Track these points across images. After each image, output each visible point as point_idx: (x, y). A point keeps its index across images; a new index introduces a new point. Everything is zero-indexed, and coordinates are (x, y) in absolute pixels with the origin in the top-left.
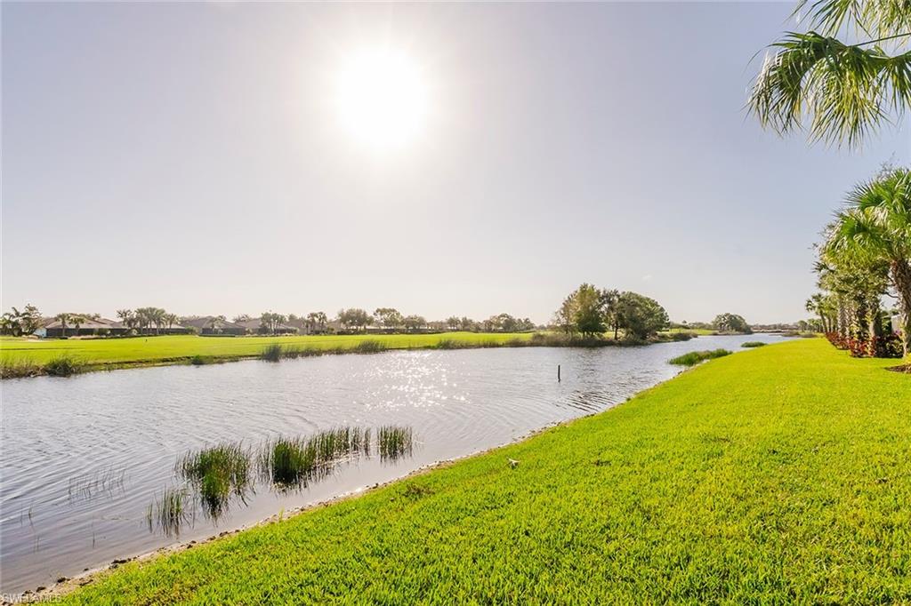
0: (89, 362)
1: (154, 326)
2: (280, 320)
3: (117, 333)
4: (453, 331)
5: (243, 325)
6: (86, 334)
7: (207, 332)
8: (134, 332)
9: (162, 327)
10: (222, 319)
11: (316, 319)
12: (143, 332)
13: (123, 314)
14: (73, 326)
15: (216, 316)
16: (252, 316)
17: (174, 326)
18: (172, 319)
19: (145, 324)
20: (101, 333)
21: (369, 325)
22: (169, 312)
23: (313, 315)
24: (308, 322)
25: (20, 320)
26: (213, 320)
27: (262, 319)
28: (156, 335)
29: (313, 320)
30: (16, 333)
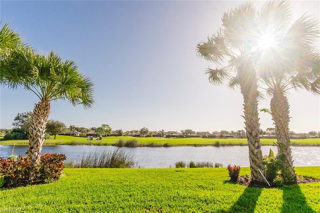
0: (171, 144)
1: (189, 135)
2: (227, 133)
3: (181, 137)
4: (312, 138)
5: (215, 134)
6: (174, 137)
7: (204, 137)
8: (185, 137)
9: (192, 135)
10: (208, 133)
11: (241, 133)
12: (187, 137)
13: (182, 131)
14: (171, 135)
15: (206, 132)
16: (218, 131)
17: (195, 135)
18: (194, 133)
19: (187, 134)
20: (177, 137)
21: (264, 135)
22: (193, 130)
23: (239, 131)
24: (238, 133)
25: (161, 133)
26: (205, 133)
27: (221, 132)
28: (190, 137)
29: (240, 133)
30: (160, 136)
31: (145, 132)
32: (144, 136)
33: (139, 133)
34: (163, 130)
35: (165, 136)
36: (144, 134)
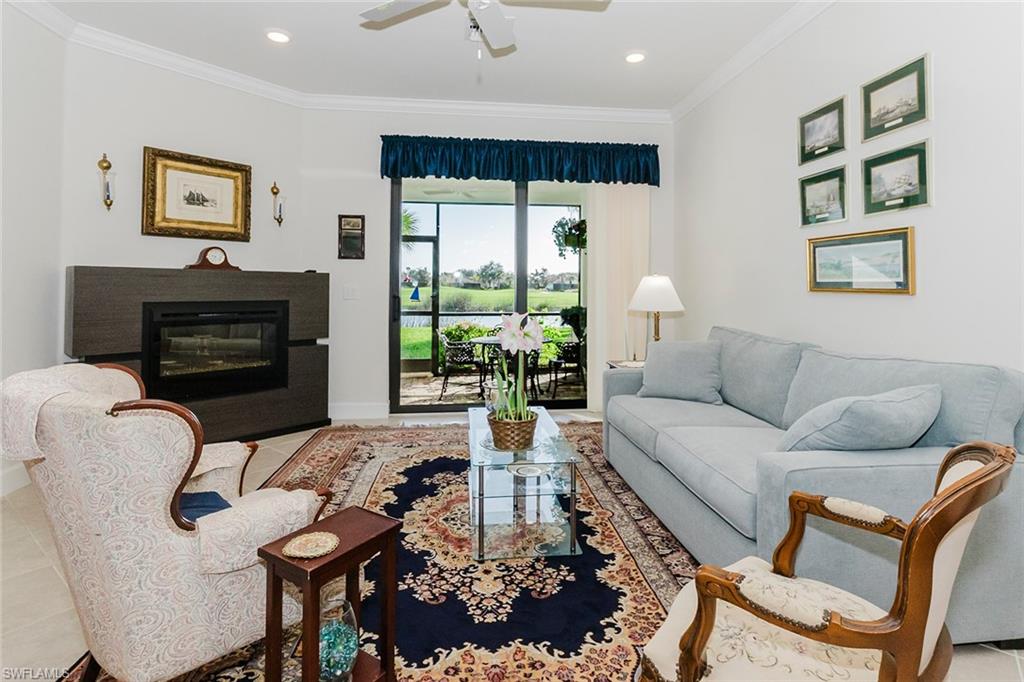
31: (492, 275)
32: (492, 285)
33: (475, 279)
34: (545, 270)
35: (551, 286)
36: (489, 282)
